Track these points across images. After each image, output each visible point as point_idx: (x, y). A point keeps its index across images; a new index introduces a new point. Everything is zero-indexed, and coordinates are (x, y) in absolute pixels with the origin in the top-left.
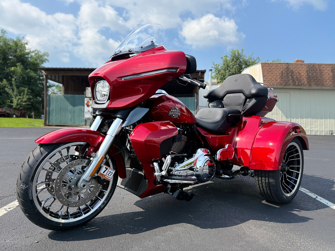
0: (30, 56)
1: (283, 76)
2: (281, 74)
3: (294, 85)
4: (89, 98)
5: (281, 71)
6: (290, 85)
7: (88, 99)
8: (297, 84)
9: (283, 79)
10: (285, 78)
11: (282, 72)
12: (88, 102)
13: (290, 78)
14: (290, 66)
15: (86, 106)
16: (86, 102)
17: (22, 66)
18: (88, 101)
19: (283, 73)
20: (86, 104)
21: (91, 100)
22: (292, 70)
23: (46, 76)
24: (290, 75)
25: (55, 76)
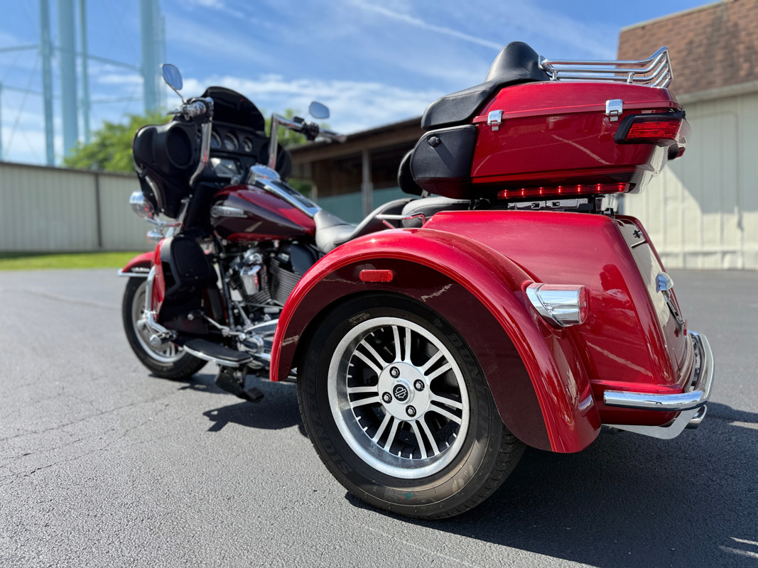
1: (691, 57)
2: (684, 53)
3: (727, 82)
5: (686, 41)
6: (710, 84)
8: (743, 73)
9: (687, 71)
10: (700, 62)
11: (691, 42)
13: (720, 55)
14: (731, 12)
19: (695, 45)
22: (736, 25)
24: (722, 44)
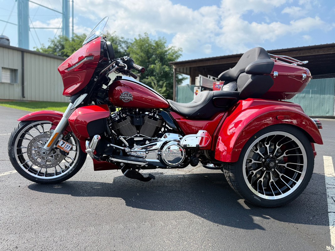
0: (168, 53)
4: (198, 86)
7: (197, 88)
12: (197, 91)
15: (195, 94)
16: (195, 91)
17: (160, 63)
18: (196, 89)
20: (195, 93)
21: (199, 88)
23: (176, 69)
25: (183, 69)
